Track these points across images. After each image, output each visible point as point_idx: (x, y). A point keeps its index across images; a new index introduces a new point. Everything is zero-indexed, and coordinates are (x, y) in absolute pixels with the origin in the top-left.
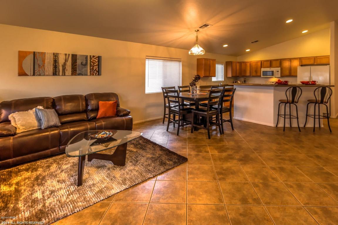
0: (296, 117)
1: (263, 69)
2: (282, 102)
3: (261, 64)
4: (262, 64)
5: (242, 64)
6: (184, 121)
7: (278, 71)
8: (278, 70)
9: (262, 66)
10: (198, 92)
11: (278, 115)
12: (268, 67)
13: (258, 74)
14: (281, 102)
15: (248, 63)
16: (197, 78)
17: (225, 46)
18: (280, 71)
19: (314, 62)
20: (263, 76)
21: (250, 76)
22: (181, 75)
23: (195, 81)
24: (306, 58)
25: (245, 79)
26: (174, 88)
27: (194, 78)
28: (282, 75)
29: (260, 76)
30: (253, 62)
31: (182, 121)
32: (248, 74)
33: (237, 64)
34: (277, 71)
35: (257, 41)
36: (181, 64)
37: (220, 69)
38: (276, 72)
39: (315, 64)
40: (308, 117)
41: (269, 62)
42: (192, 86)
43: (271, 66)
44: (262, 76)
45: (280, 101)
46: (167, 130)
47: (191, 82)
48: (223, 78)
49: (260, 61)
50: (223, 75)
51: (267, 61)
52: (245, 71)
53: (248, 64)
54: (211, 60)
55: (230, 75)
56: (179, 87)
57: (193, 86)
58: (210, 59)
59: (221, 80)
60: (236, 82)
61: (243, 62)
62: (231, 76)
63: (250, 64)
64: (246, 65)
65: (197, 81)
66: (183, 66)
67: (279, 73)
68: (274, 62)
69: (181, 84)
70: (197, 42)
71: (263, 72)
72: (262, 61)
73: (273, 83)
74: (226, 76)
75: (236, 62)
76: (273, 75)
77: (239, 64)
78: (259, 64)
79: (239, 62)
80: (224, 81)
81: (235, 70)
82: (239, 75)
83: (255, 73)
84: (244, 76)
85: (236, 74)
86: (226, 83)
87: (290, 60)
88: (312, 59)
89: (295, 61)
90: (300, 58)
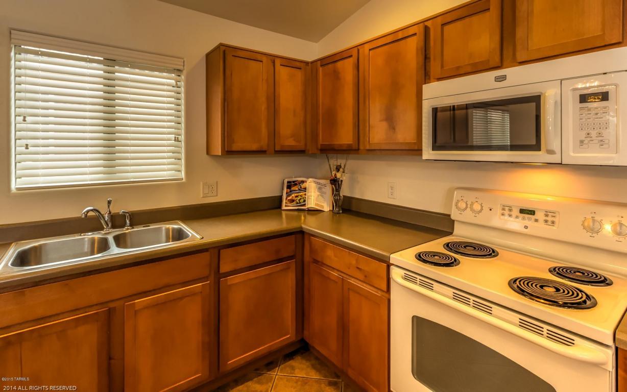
3: (425, 52)
4: (431, 44)
9: (434, 66)
13: (404, 136)
15: (347, 62)
25: (335, 168)
30: (372, 46)
32: (346, 132)
43: (504, 57)
52: (332, 118)
53: (347, 69)
63: (356, 66)
64: (336, 74)
71: (435, 111)
72: (429, 24)
73: (522, 211)
74: (208, 153)
75: (274, 62)
76: (537, 147)
77: (299, 75)
78: (412, 46)
79: (298, 64)
80: (184, 180)
81: (263, 106)
82: (301, 146)
83: (384, 125)
84: (329, 150)
85: (274, 133)
86: (206, 191)
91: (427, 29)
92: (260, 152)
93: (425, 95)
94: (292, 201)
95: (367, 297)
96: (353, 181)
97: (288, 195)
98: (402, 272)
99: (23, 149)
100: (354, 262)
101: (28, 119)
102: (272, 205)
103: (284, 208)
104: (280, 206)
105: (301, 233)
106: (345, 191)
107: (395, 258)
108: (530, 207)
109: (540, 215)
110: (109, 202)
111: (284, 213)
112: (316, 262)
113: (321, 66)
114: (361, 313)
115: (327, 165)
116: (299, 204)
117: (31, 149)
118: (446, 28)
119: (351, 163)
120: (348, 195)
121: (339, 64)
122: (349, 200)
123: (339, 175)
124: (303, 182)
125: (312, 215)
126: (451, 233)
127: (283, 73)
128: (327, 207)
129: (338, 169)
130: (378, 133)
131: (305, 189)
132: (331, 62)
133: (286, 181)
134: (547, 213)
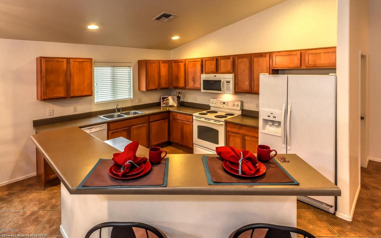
1: (204, 77)
3: (202, 65)
5: (174, 64)
7: (230, 82)
8: (229, 80)
9: (204, 70)
12: (212, 73)
13: (197, 86)
18: (232, 80)
19: (299, 62)
20: (203, 89)
21: (184, 88)
28: (237, 90)
30: (189, 60)
32: (182, 83)
34: (227, 82)
38: (225, 83)
39: (303, 67)
41: (214, 62)
43: (217, 71)
44: (202, 91)
48: (132, 93)
51: (211, 59)
52: (177, 78)
53: (182, 65)
55: (144, 87)
59: (126, 97)
60: (165, 98)
62: (145, 90)
63: (185, 65)
64: (179, 66)
67: (232, 84)
68: (222, 61)
71: (204, 81)
72: (203, 59)
73: (223, 103)
74: (139, 90)
75: (159, 62)
76: (221, 90)
77: (167, 65)
78: (199, 63)
79: (166, 62)
80: (132, 98)
81: (156, 76)
82: (167, 86)
84: (176, 88)
85: (159, 83)
86: (138, 101)
87: (251, 58)
88: (296, 55)
89: (261, 60)
90: (271, 54)
91: (202, 60)
92: (156, 89)
93: (202, 77)
94: (164, 103)
95: (188, 124)
96: (184, 97)
97: (163, 101)
98: (195, 117)
99: (96, 92)
100: (184, 117)
101: (98, 84)
102: (158, 105)
103: (162, 105)
104: (160, 105)
105: (169, 112)
106: (181, 100)
107: (194, 114)
108: (225, 102)
110: (118, 105)
111: (162, 107)
112: (174, 119)
113: (174, 62)
114: (186, 129)
115: (176, 92)
116: (166, 104)
117: (98, 92)
118: (206, 61)
119: (183, 91)
120: (182, 101)
121: (180, 63)
122: (183, 102)
123: (180, 95)
124: (167, 97)
125: (172, 107)
126: (210, 109)
127: (162, 65)
128: (175, 105)
129: (179, 93)
130: (191, 84)
131: (168, 99)
132: (177, 62)
133: (162, 97)
134: (227, 103)
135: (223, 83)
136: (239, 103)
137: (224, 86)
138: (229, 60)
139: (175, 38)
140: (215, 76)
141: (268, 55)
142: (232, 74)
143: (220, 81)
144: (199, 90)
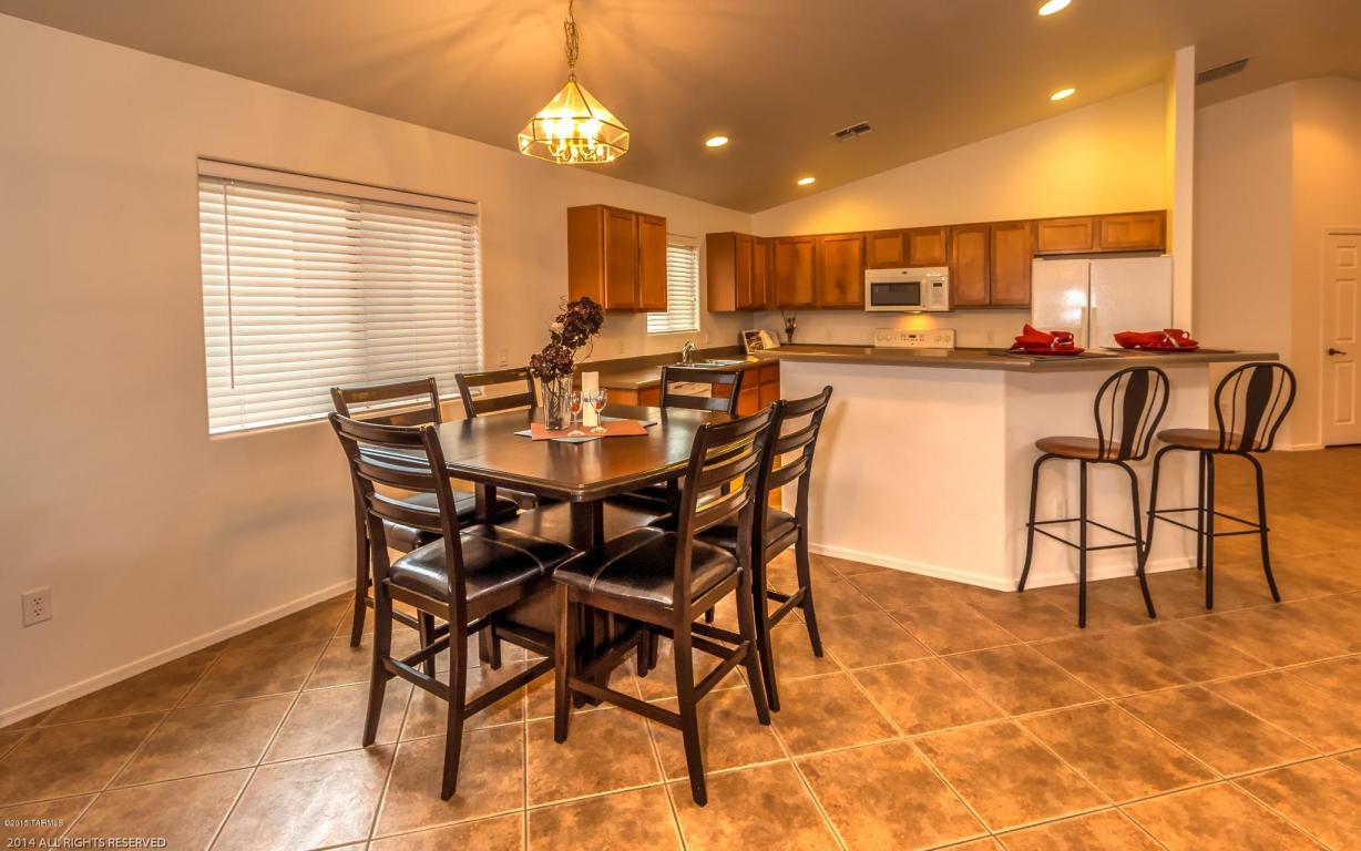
0: (1133, 535)
1: (873, 276)
2: (1053, 450)
3: (864, 250)
4: (868, 246)
5: (778, 247)
6: (499, 632)
7: (940, 285)
8: (937, 280)
9: (869, 258)
10: (591, 417)
11: (1031, 525)
12: (895, 265)
13: (853, 298)
14: (1043, 453)
15: (804, 245)
16: (582, 321)
17: (717, 142)
18: (945, 280)
19: (1090, 240)
20: (873, 305)
21: (809, 307)
22: (478, 301)
23: (568, 341)
24: (1052, 223)
25: (789, 321)
26: (428, 386)
27: (559, 320)
28: (956, 302)
29: (862, 307)
30: (827, 239)
31: (488, 629)
32: (803, 295)
33: (757, 247)
34: (935, 285)
35: (865, 128)
36: (476, 235)
37: (683, 269)
38: (931, 288)
39: (1096, 249)
40: (1156, 521)
41: (899, 241)
42: (547, 379)
43: (906, 261)
44: (869, 307)
45: (1040, 444)
46: (369, 738)
47: (539, 352)
48: (697, 317)
49: (861, 236)
50: (697, 303)
51: (890, 232)
52: (790, 284)
53: (805, 251)
54: (641, 218)
55: (728, 302)
56: (465, 382)
57: (552, 377)
58: (637, 214)
59: (687, 327)
60: (752, 334)
61: (785, 241)
62: (733, 309)
63: (814, 249)
64: (796, 252)
65: (582, 342)
66: (486, 244)
67: (945, 289)
68: (919, 239)
69: (480, 358)
70: (572, 71)
71: (874, 285)
72: (866, 235)
73: (911, 336)
74: (709, 309)
75: (753, 240)
76: (919, 304)
77: (763, 249)
78: (856, 247)
79: (762, 241)
82: (765, 304)
83: (836, 292)
84: (787, 307)
85: (753, 295)
87: (989, 231)
88: (1085, 225)
89: (1012, 235)
90: (1034, 224)
91: (865, 238)
92: (747, 309)
93: (867, 276)
94: (754, 347)
97: (749, 343)
103: (749, 353)
104: (745, 352)
106: (795, 337)
108: (913, 334)
109: (918, 338)
113: (781, 243)
118: (876, 239)
119: (800, 317)
121: (798, 245)
123: (793, 325)
124: (759, 332)
127: (757, 249)
129: (791, 321)
130: (832, 296)
131: (761, 338)
132: (791, 242)
133: (744, 333)
134: (921, 336)
135: (927, 287)
136: (951, 334)
137: (927, 294)
138: (936, 237)
139: (806, 181)
140: (905, 273)
141: (1027, 228)
142: (943, 268)
143: (918, 284)
144: (860, 307)
